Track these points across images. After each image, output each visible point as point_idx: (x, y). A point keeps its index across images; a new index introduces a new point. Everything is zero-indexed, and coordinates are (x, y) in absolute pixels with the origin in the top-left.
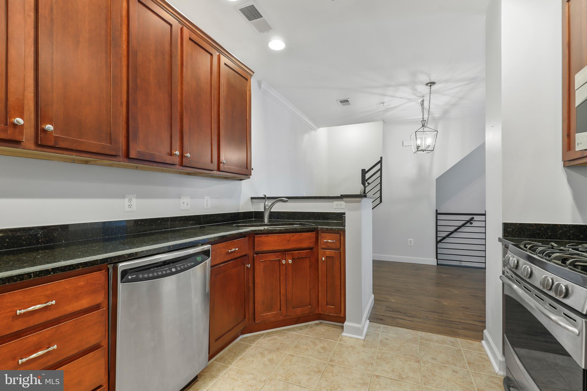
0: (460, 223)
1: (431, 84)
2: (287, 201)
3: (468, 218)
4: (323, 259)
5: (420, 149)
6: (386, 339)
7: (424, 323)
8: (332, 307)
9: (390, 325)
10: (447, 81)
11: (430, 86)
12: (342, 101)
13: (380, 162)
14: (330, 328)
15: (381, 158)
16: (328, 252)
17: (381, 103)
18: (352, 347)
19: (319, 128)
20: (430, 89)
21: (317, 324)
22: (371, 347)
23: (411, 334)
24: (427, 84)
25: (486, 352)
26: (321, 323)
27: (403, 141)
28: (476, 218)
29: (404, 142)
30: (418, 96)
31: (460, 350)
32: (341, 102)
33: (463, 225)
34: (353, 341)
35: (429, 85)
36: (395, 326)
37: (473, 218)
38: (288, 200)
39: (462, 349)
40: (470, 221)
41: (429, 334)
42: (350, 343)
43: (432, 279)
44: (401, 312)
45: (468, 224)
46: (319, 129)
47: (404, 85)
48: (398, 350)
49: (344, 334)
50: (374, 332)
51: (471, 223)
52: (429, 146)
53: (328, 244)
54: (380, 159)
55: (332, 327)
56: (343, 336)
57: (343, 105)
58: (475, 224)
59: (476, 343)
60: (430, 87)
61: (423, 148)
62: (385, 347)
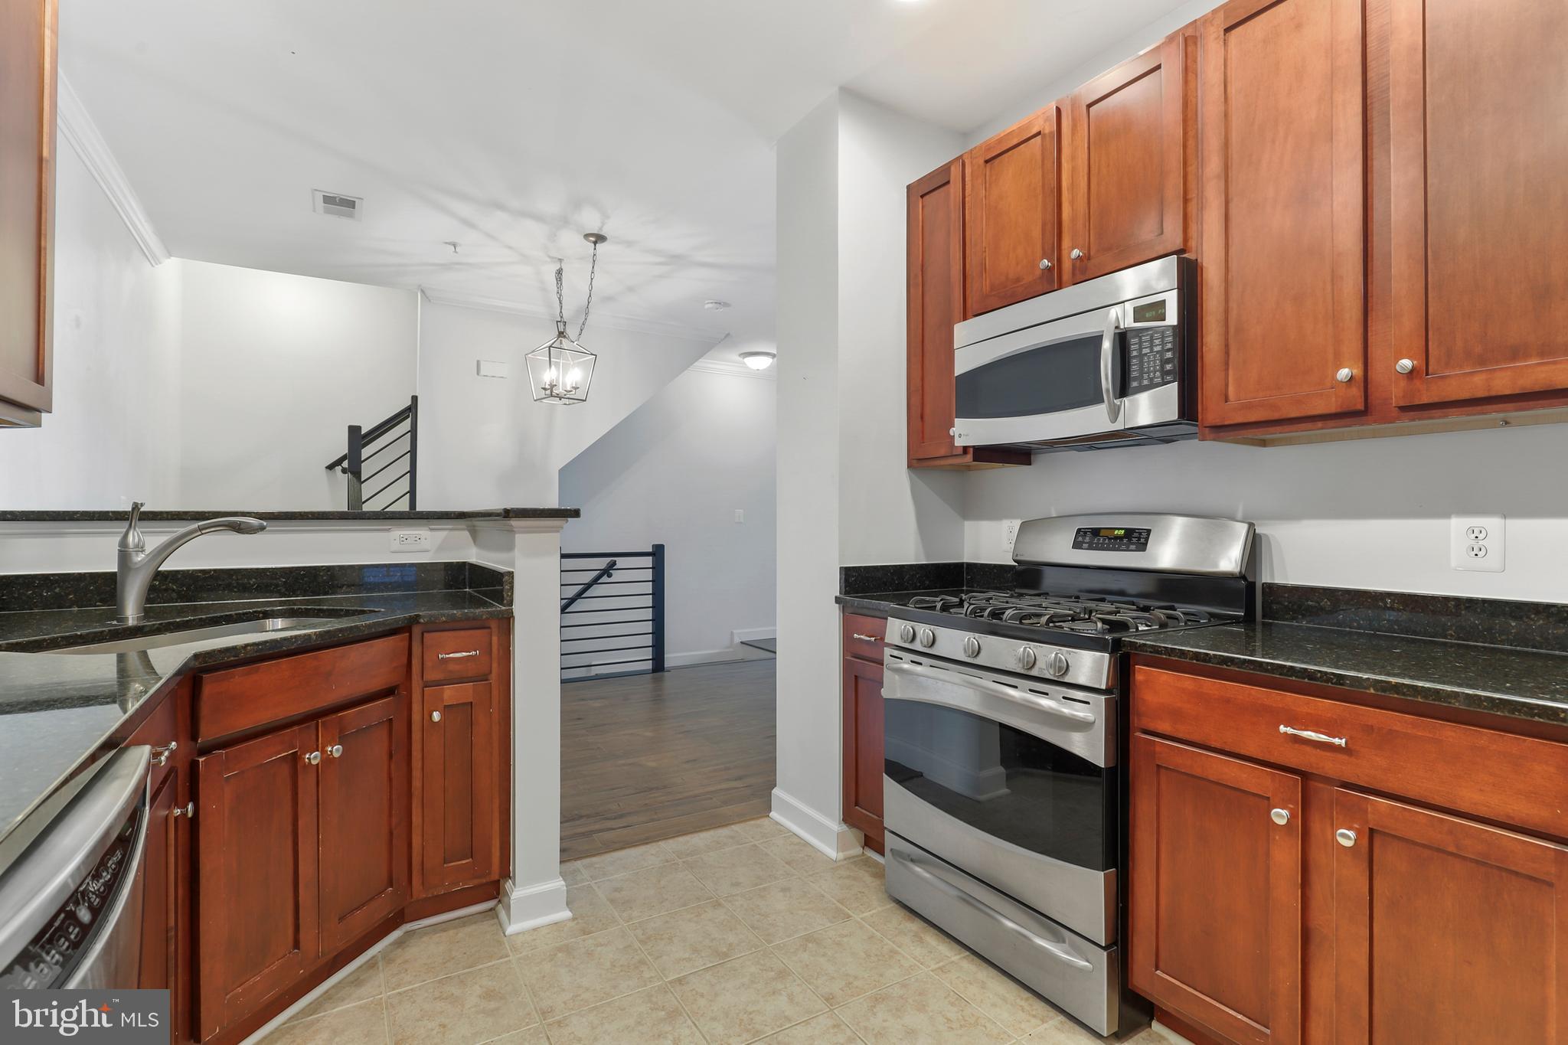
0: (588, 577)
1: (599, 238)
2: (262, 528)
3: (602, 563)
4: (436, 716)
5: (555, 391)
6: (616, 890)
7: (653, 820)
8: (464, 862)
9: (594, 855)
10: (629, 244)
11: (595, 243)
12: (335, 198)
13: (410, 411)
14: (451, 932)
15: (415, 399)
16: (450, 694)
17: (446, 243)
18: (560, 949)
19: (170, 254)
20: (595, 249)
21: (400, 943)
22: (603, 924)
23: (652, 854)
24: (587, 236)
25: (791, 831)
26: (410, 934)
27: (478, 362)
28: (621, 562)
29: (482, 363)
30: (549, 257)
31: (755, 846)
32: (328, 200)
33: (595, 581)
34: (548, 933)
35: (593, 239)
36: (606, 852)
37: (614, 563)
38: (265, 524)
39: (756, 843)
40: (607, 572)
41: (681, 839)
42: (547, 944)
43: (579, 719)
44: (588, 816)
45: (605, 579)
46: (169, 260)
47: (539, 218)
48: (662, 902)
49: (511, 929)
50: (576, 889)
51: (610, 576)
52: (576, 388)
53: (452, 667)
54: (410, 403)
55: (455, 928)
56: (511, 935)
57: (327, 211)
58: (617, 576)
59: (765, 821)
60: (593, 245)
61: (561, 390)
62: (631, 908)
